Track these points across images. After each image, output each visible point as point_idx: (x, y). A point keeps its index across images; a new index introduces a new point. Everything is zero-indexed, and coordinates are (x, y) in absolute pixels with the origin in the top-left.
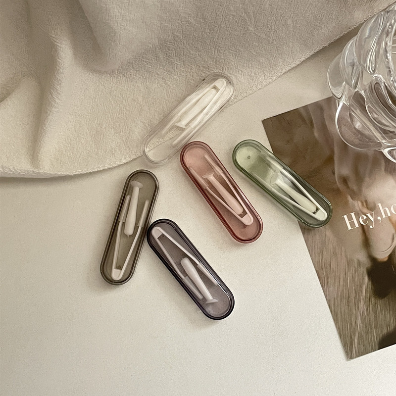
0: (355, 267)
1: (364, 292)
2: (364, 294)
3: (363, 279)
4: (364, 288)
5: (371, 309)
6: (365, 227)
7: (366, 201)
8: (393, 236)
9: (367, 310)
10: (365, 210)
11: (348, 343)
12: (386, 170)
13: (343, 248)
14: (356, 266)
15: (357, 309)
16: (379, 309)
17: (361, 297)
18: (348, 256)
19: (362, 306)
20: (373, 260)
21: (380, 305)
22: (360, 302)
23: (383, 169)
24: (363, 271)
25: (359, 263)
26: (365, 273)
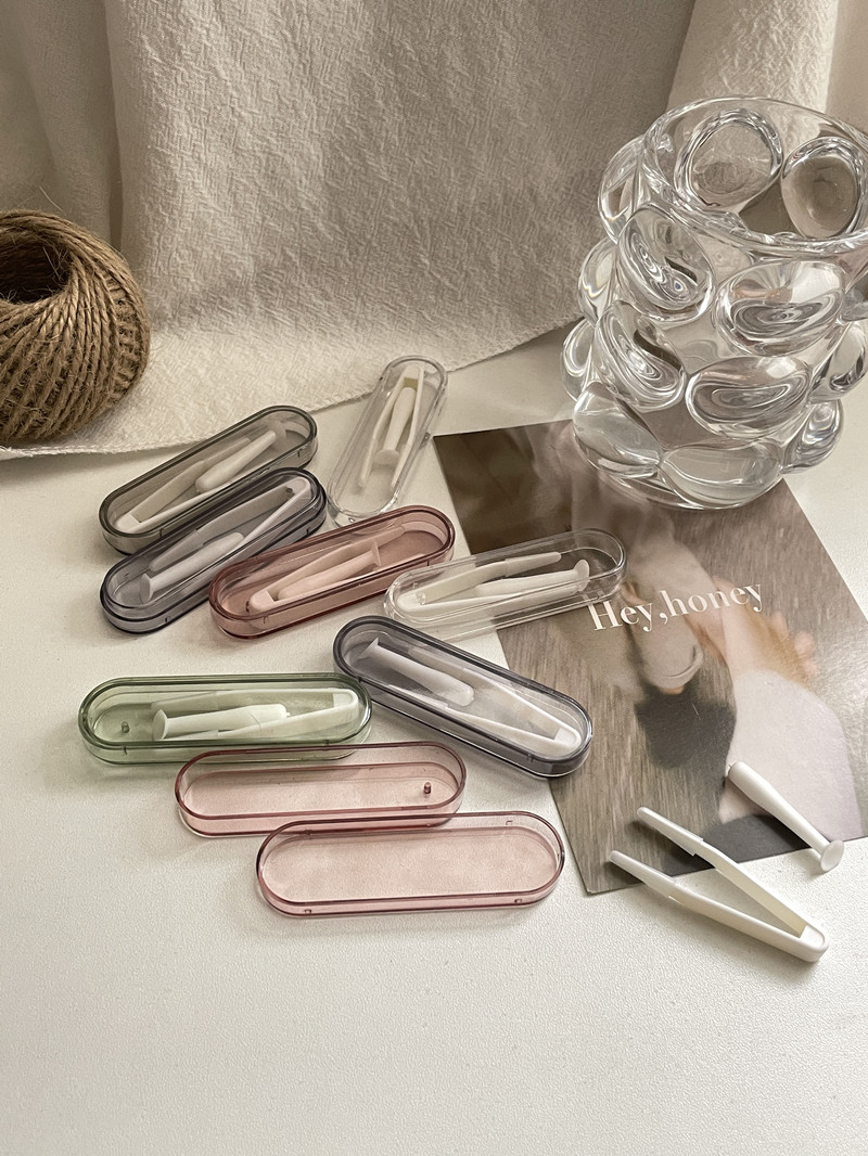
0: (608, 699)
1: (629, 748)
2: (629, 754)
3: (627, 724)
4: (629, 742)
5: (645, 786)
6: (633, 628)
7: (636, 585)
8: (694, 649)
9: (636, 787)
10: (633, 599)
11: (588, 853)
12: (677, 538)
13: (583, 661)
14: (612, 698)
15: (611, 783)
16: (665, 788)
17: (622, 760)
18: (595, 679)
19: (623, 776)
20: (651, 690)
21: (667, 781)
22: (620, 770)
23: (671, 535)
24: (627, 708)
25: (618, 693)
26: (632, 712)
